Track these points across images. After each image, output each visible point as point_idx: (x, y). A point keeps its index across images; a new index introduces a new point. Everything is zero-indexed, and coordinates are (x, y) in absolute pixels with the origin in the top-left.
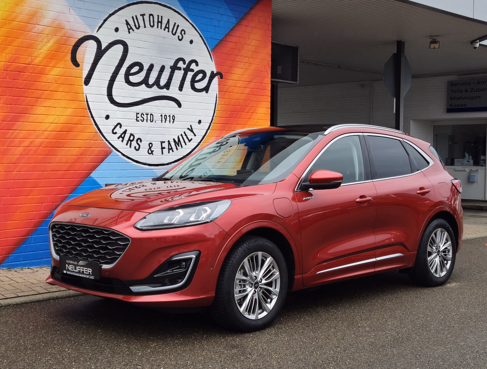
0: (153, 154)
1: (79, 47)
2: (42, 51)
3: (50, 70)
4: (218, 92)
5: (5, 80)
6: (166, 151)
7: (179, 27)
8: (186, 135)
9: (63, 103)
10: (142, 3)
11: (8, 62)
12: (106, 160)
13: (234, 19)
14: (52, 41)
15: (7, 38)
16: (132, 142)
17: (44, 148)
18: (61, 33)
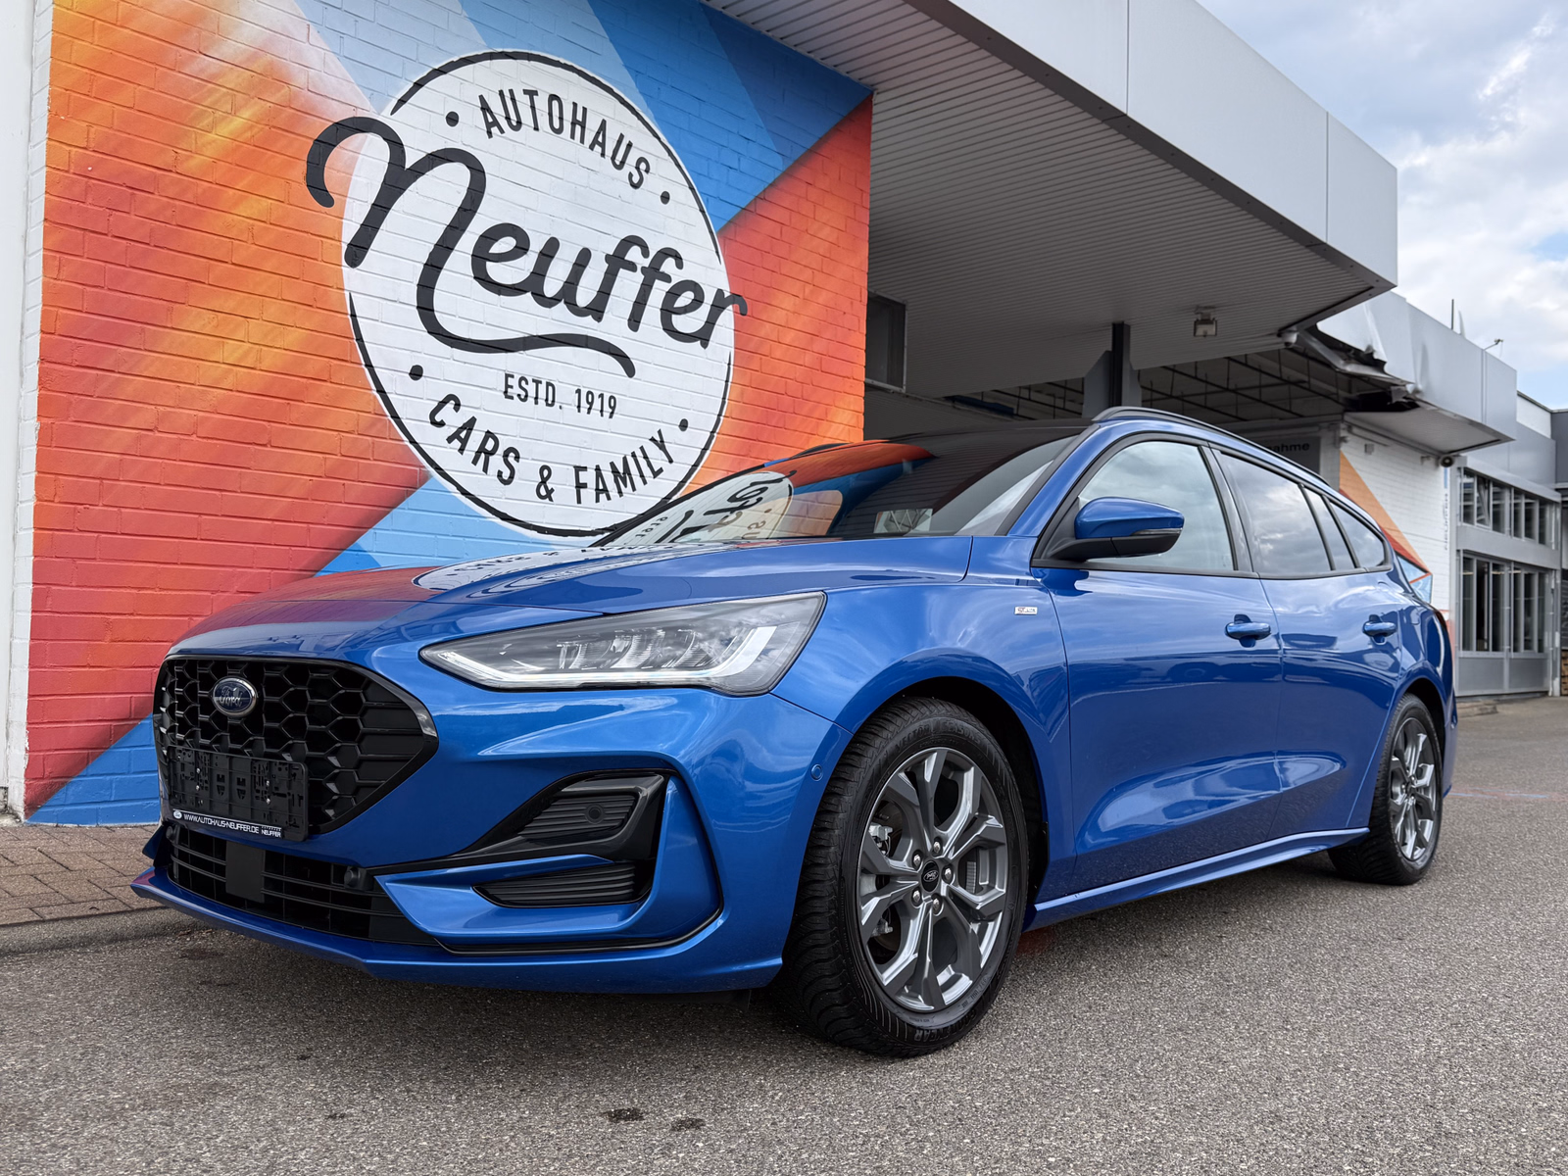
0: (551, 500)
1: (335, 146)
2: (212, 136)
3: (238, 202)
4: (733, 350)
5: (81, 204)
6: (588, 494)
7: (632, 150)
8: (646, 457)
9: (273, 310)
10: (529, 60)
11: (94, 151)
12: (410, 501)
13: (779, 157)
14: (247, 114)
15: (99, 75)
16: (491, 458)
17: (205, 440)
18: (279, 95)
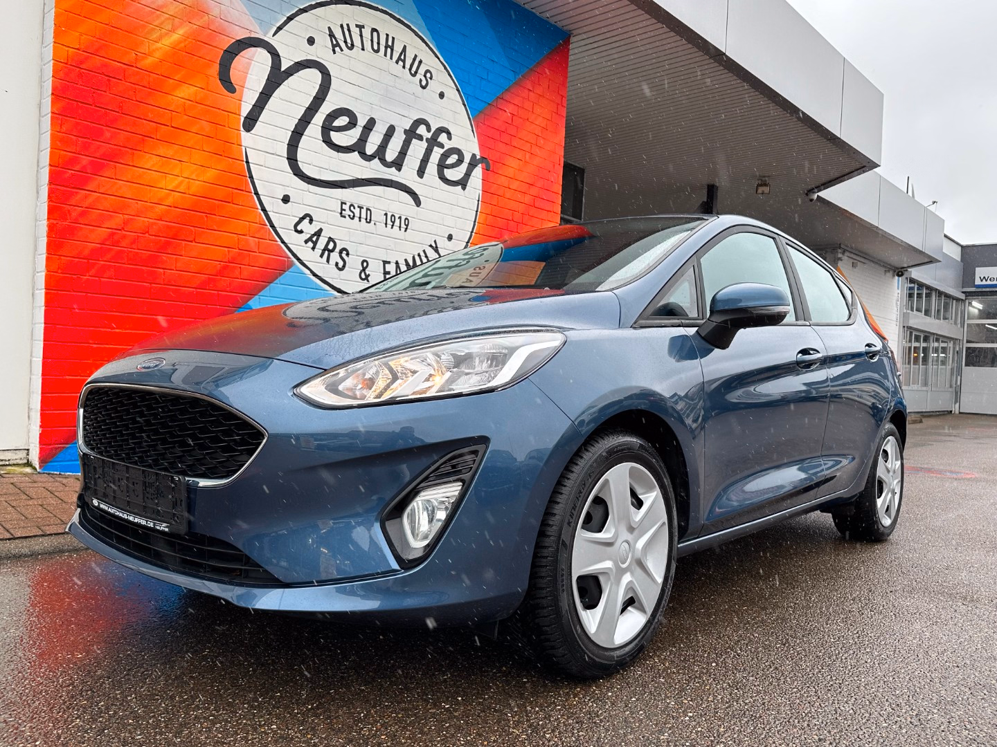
2: (159, 45)
3: (175, 88)
4: (481, 192)
5: (76, 85)
9: (197, 156)
11: (83, 51)
13: (512, 74)
14: (181, 31)
15: (87, 2)
17: (153, 237)
18: (202, 20)
